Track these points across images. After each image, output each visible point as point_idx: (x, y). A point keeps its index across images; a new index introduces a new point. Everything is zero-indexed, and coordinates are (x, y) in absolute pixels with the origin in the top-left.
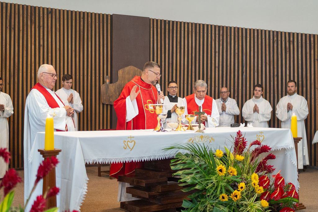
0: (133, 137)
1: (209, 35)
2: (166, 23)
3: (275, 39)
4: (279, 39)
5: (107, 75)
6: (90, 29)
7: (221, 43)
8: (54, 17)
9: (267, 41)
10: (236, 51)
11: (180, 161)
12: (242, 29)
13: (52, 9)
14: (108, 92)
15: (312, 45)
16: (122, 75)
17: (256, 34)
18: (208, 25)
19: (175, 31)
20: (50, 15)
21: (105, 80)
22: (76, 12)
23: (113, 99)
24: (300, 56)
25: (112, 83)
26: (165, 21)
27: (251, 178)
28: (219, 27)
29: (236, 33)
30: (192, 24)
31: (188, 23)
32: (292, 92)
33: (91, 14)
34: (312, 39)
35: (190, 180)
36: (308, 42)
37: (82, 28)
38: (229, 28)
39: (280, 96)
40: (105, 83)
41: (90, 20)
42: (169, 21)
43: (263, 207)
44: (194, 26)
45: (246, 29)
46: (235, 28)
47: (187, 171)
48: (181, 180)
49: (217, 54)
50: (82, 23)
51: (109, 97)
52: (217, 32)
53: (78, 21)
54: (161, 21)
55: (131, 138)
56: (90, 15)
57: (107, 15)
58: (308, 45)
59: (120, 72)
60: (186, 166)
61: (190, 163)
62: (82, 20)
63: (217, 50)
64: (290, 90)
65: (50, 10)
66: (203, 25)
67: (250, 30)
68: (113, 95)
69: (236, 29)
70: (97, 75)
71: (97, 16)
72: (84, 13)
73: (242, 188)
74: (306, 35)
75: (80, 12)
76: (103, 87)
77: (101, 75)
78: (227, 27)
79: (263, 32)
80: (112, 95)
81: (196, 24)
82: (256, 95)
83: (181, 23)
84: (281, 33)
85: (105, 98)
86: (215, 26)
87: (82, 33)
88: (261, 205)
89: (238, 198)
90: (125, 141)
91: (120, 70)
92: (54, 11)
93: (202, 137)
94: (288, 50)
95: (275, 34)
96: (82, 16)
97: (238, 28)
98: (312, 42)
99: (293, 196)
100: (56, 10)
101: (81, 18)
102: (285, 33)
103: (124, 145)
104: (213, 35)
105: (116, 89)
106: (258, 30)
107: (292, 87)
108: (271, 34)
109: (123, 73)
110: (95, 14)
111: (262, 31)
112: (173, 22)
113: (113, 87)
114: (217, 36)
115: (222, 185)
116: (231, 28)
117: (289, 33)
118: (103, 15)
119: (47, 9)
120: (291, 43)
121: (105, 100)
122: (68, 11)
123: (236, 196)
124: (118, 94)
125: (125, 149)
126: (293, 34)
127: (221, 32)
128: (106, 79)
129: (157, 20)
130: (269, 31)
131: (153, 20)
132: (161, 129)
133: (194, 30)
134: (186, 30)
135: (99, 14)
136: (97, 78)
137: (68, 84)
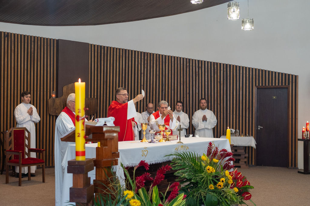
0: (147, 148)
1: (137, 59)
2: (101, 48)
3: (188, 64)
4: (191, 65)
5: (53, 90)
6: (39, 51)
7: (146, 66)
8: (10, 40)
9: (182, 66)
10: (158, 73)
11: (177, 164)
12: (162, 55)
13: (8, 33)
14: (54, 105)
15: (216, 71)
16: (66, 91)
17: (173, 60)
18: (135, 51)
19: (109, 55)
20: (6, 39)
21: (52, 95)
22: (28, 36)
23: (58, 111)
24: (206, 78)
25: (58, 98)
26: (101, 46)
27: (225, 174)
28: (144, 53)
29: (158, 59)
30: (123, 49)
31: (120, 49)
32: (204, 107)
33: (41, 38)
34: (216, 66)
35: (187, 176)
36: (212, 68)
37: (32, 50)
38: (152, 55)
39: (194, 110)
40: (51, 98)
41: (39, 43)
42: (104, 47)
43: (235, 192)
44: (124, 51)
45: (165, 56)
46: (156, 54)
47: (183, 170)
48: (181, 177)
49: (142, 75)
50: (33, 46)
51: (55, 110)
52: (143, 57)
53: (29, 44)
54: (98, 46)
55: (145, 148)
56: (39, 39)
57: (54, 40)
58: (212, 70)
59: (65, 89)
60: (182, 167)
61: (184, 165)
62: (33, 43)
63: (142, 72)
64: (203, 105)
65: (6, 34)
66: (132, 51)
67: (169, 56)
68: (59, 107)
69: (158, 56)
70: (45, 90)
71: (45, 41)
72: (34, 37)
73: (223, 181)
74: (211, 62)
75: (31, 37)
76: (50, 101)
77: (49, 91)
78: (150, 54)
79: (179, 59)
80: (57, 108)
81: (126, 50)
82: (178, 109)
83: (114, 48)
84: (192, 60)
85: (52, 110)
86: (141, 52)
87: (32, 55)
88: (234, 190)
89: (221, 187)
90: (142, 151)
91: (65, 86)
92: (10, 34)
93: (182, 146)
94: (197, 74)
95: (188, 60)
96: (33, 40)
97: (159, 55)
98: (216, 68)
99: (247, 185)
100: (11, 34)
101: (32, 42)
102: (195, 60)
103: (142, 153)
104: (139, 60)
105: (61, 102)
106: (174, 57)
107: (204, 103)
108: (185, 60)
109: (67, 89)
110: (44, 38)
111: (177, 57)
112: (107, 47)
113: (59, 101)
114: (143, 60)
115: (210, 179)
116: (153, 54)
117: (198, 61)
118: (50, 39)
119: (4, 33)
120: (200, 68)
121: (52, 112)
122: (21, 35)
123: (221, 186)
124: (62, 106)
125: (143, 156)
126: (202, 61)
127: (146, 57)
128: (53, 93)
129: (94, 45)
130: (183, 58)
131: (91, 45)
132: (151, 141)
133: (124, 55)
134: (118, 54)
135: (47, 39)
136: (45, 93)
137: (27, 98)
